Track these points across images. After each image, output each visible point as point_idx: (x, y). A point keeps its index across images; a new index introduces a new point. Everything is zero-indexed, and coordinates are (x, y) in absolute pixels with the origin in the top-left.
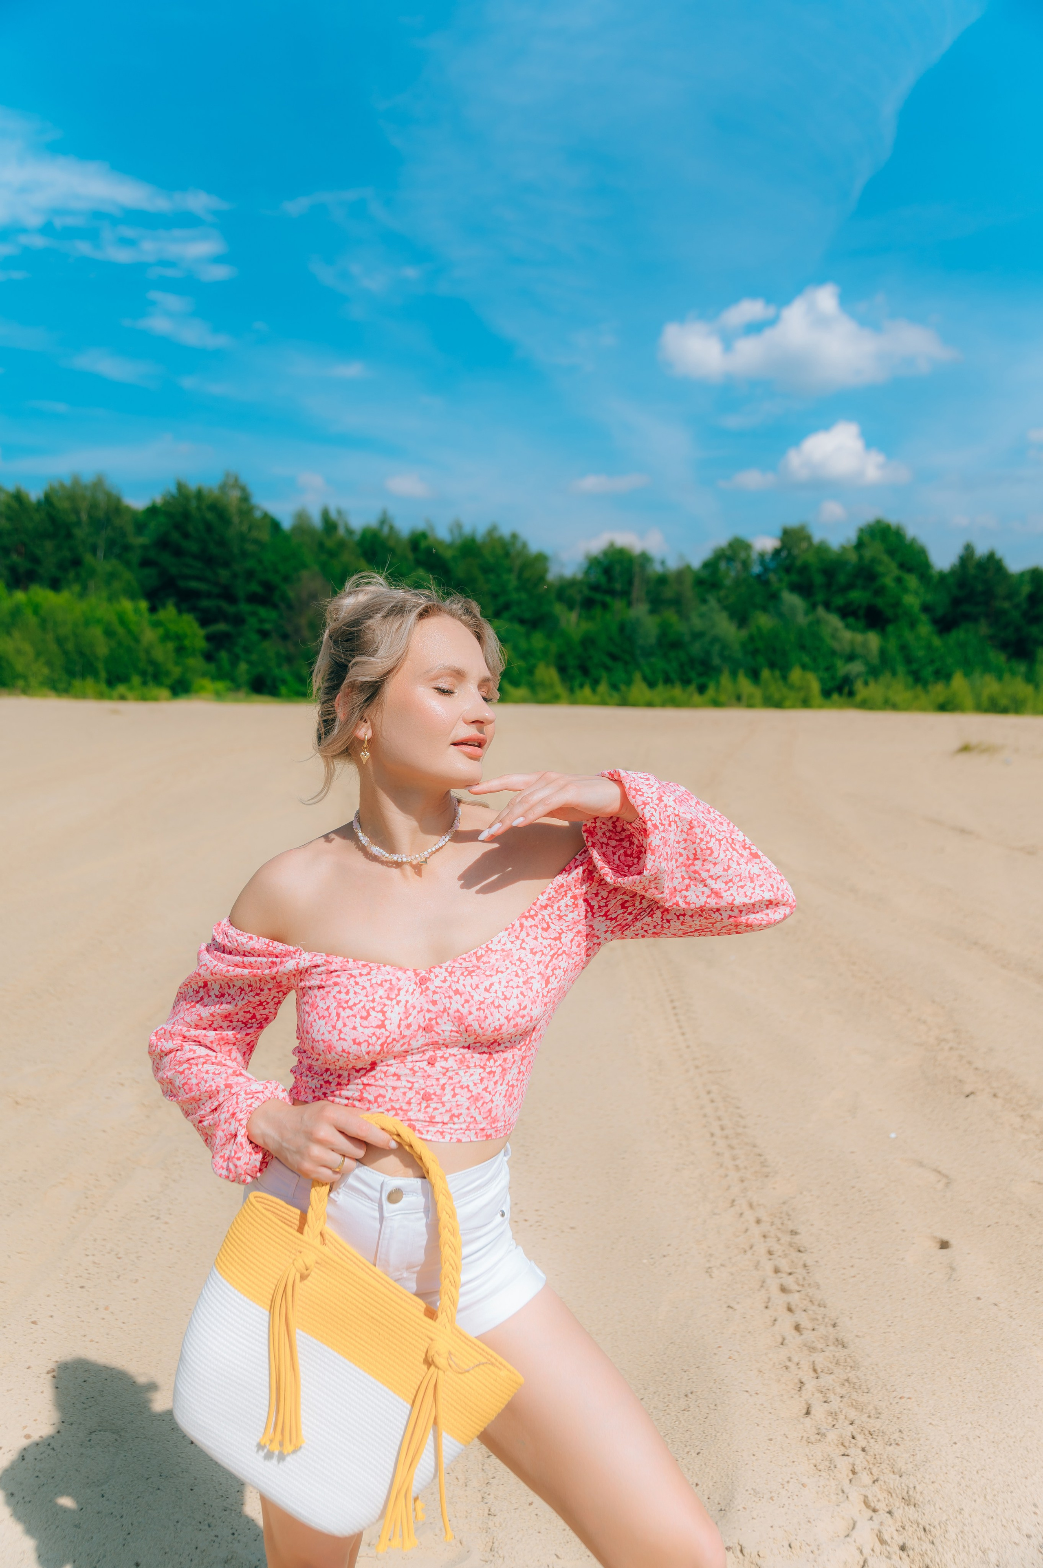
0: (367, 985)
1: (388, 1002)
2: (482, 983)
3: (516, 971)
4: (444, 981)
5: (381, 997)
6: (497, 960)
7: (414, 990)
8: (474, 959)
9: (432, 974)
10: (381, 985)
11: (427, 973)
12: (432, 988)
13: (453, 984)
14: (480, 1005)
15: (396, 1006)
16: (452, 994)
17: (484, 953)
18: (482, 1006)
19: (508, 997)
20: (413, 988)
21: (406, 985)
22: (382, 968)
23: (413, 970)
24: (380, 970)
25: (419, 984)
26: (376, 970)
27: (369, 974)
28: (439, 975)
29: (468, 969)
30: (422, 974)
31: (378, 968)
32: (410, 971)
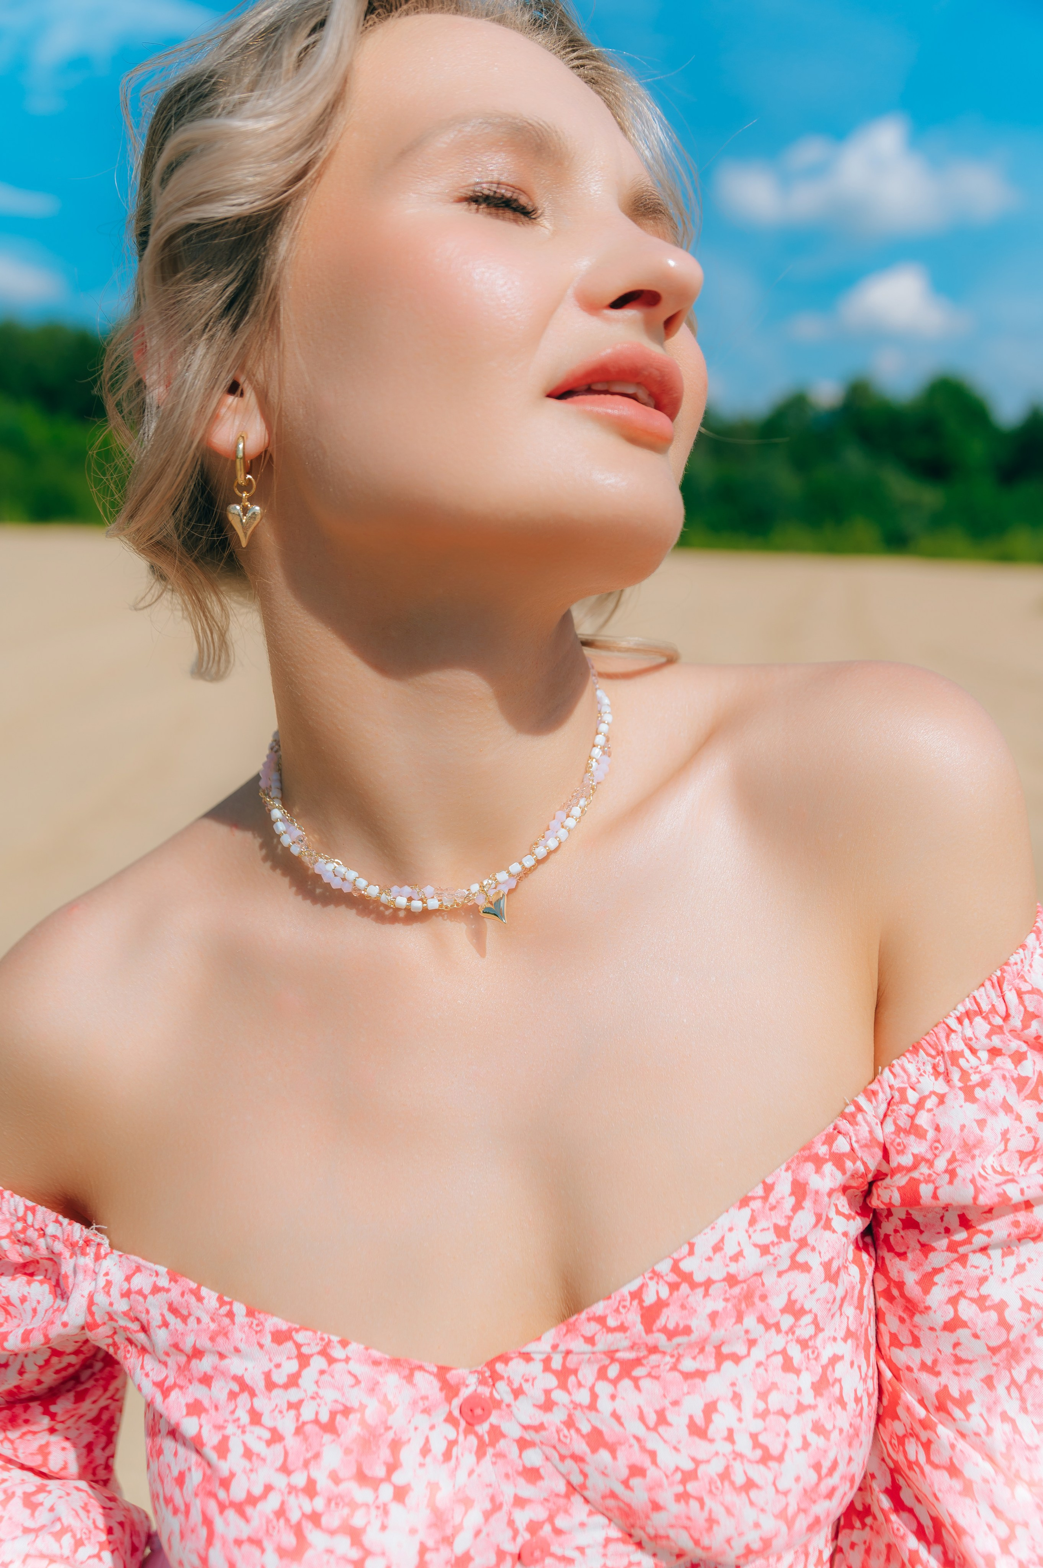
0: (287, 1425)
1: (363, 1495)
2: (675, 1403)
3: (784, 1352)
4: (548, 1405)
5: (335, 1478)
6: (713, 1317)
7: (452, 1444)
8: (633, 1318)
9: (501, 1386)
10: (330, 1427)
11: (482, 1382)
12: (512, 1430)
13: (578, 1414)
14: (683, 1482)
15: (395, 1509)
16: (580, 1447)
17: (664, 1293)
18: (692, 1487)
19: (775, 1450)
20: (445, 1437)
21: (416, 1429)
22: (338, 1352)
23: (435, 1370)
24: (331, 1360)
25: (463, 1424)
26: (318, 1363)
27: (293, 1381)
28: (526, 1386)
29: (619, 1355)
30: (467, 1386)
31: (324, 1353)
32: (427, 1375)
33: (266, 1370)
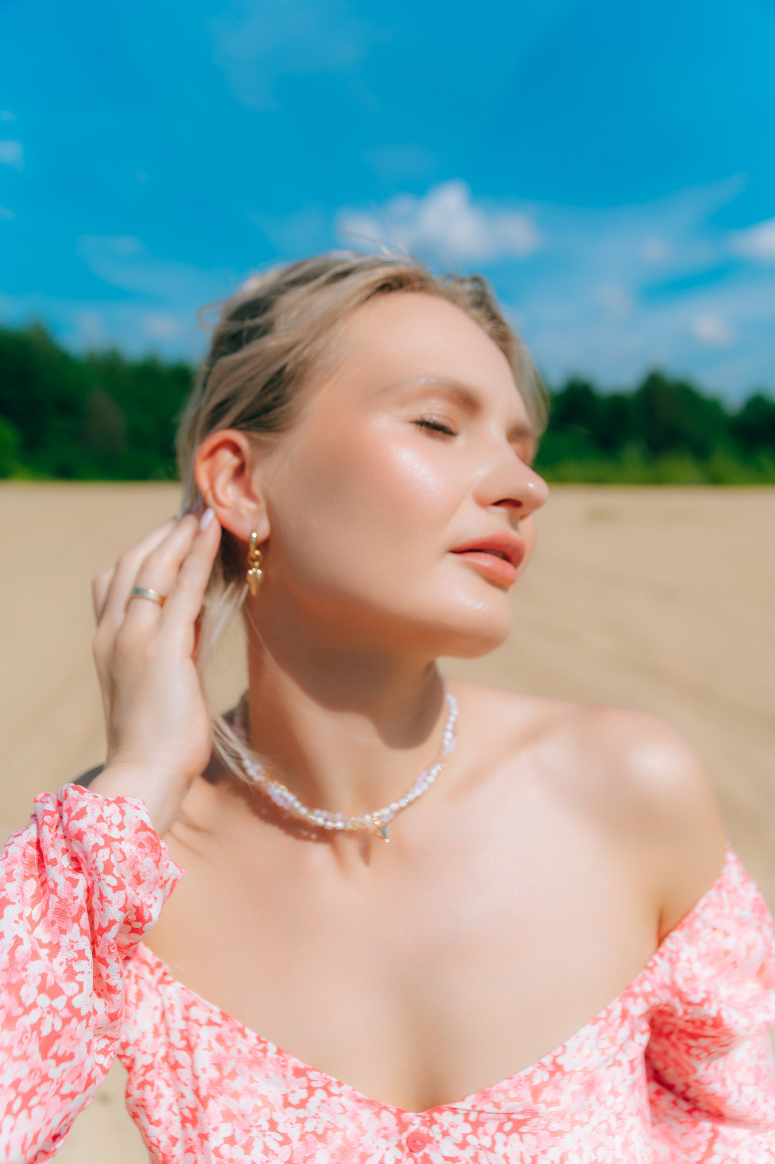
0: (294, 1133)
4: (463, 1145)
8: (526, 1092)
9: (436, 1128)
11: (423, 1124)
13: (482, 1153)
20: (395, 1157)
21: (378, 1147)
22: (334, 1090)
23: (395, 1111)
24: (330, 1094)
25: (407, 1149)
26: (320, 1094)
27: (303, 1104)
28: (451, 1131)
29: (514, 1116)
30: (413, 1125)
31: (325, 1088)
32: (389, 1114)
33: (284, 1093)
